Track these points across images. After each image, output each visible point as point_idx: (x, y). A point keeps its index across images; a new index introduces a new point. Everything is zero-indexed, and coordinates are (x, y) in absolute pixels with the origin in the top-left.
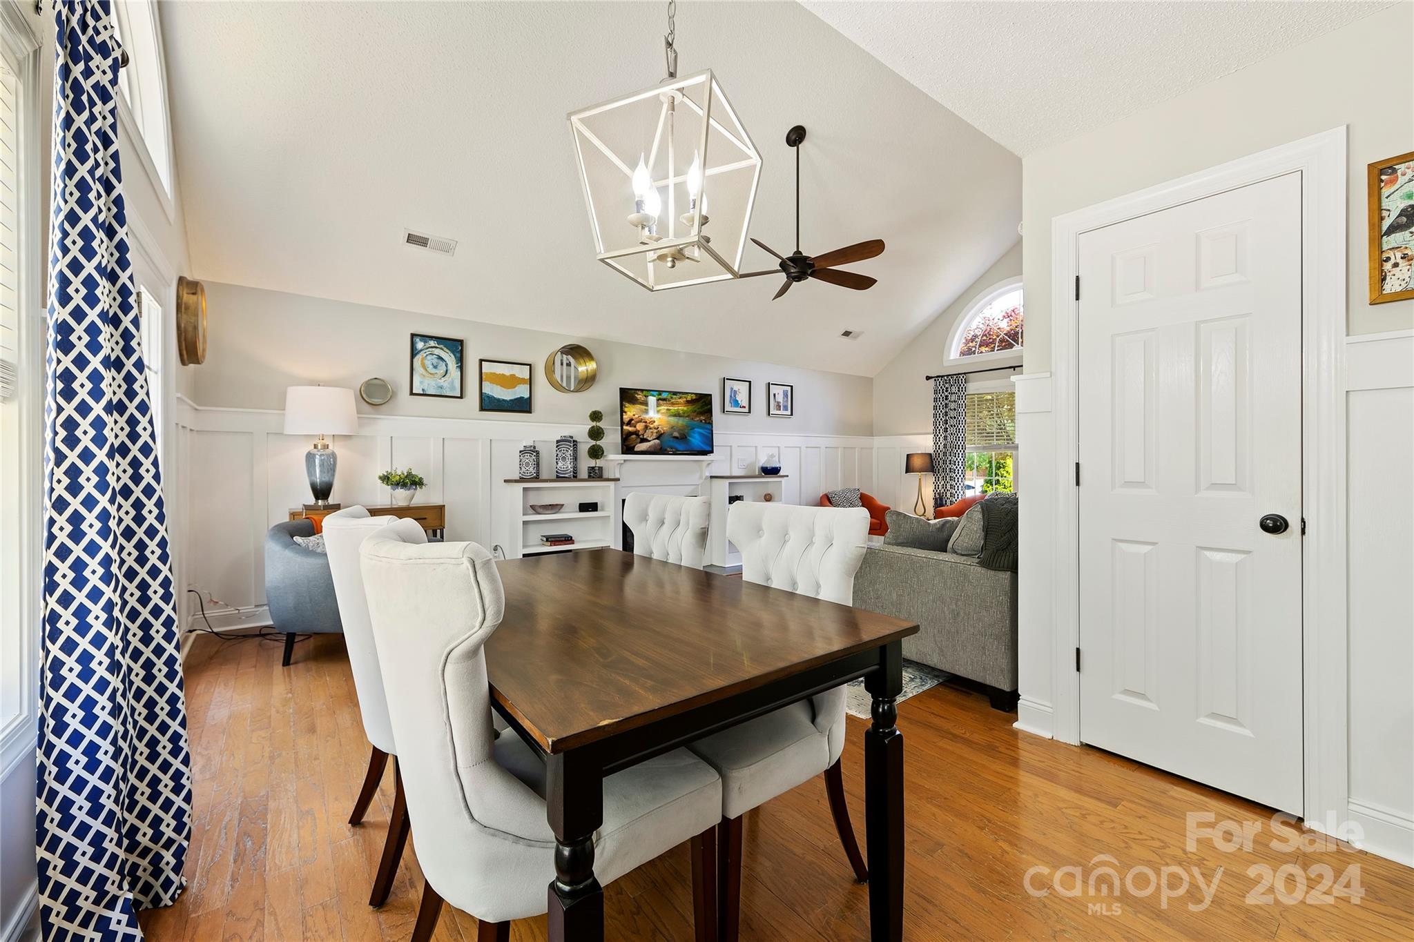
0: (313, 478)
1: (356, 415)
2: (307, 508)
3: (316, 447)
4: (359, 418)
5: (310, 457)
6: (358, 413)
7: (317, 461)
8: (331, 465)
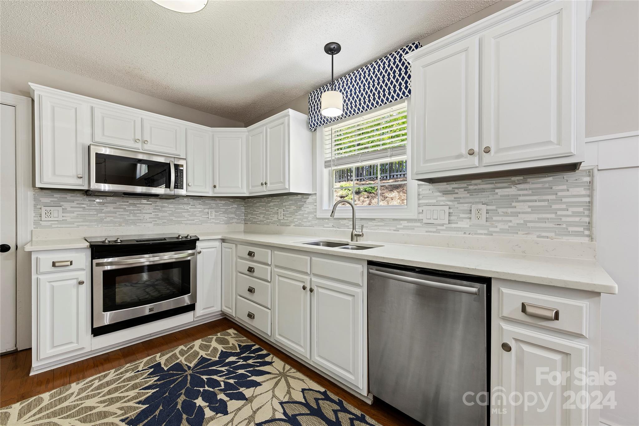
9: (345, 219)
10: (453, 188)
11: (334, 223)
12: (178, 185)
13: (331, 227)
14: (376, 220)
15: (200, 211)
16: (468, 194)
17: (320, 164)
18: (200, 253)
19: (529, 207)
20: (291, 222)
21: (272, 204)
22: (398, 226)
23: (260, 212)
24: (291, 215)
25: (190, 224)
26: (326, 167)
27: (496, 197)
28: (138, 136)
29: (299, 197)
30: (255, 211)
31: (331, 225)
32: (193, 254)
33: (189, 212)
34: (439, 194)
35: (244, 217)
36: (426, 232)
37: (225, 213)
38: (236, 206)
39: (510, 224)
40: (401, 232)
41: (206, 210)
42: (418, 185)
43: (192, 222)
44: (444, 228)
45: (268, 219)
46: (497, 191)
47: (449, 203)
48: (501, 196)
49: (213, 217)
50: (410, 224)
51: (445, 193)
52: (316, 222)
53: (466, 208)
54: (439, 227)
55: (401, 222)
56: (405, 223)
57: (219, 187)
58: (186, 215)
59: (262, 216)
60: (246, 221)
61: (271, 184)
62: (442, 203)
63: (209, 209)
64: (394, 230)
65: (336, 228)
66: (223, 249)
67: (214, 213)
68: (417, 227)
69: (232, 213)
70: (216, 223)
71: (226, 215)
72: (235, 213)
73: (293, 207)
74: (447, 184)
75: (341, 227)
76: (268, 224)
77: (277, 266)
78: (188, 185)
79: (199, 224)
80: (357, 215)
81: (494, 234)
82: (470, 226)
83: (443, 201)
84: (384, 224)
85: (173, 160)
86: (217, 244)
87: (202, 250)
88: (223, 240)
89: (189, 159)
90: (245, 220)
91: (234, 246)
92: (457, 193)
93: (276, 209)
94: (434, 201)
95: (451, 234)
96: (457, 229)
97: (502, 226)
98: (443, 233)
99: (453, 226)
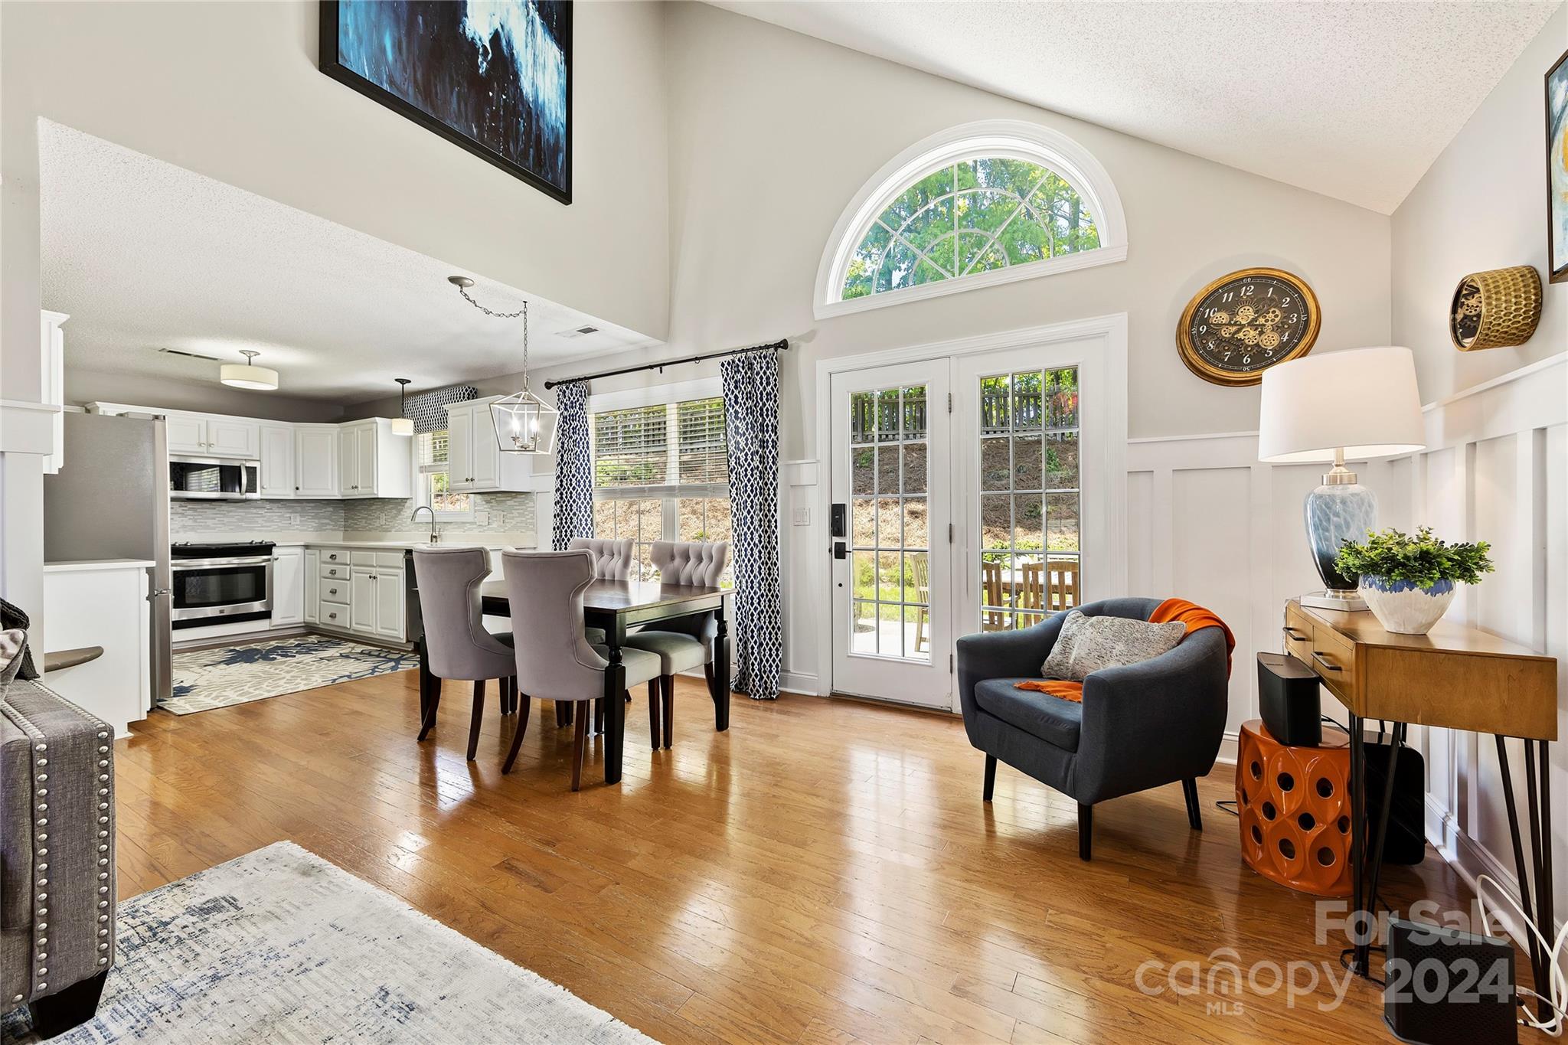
10: (489, 500)
11: (426, 527)
12: (252, 488)
13: (424, 532)
14: (453, 523)
15: (279, 516)
16: (497, 504)
17: (416, 469)
18: (276, 559)
19: (517, 513)
20: (394, 527)
21: (374, 507)
22: (465, 528)
23: (362, 517)
24: (392, 520)
25: (266, 531)
26: (422, 472)
27: (507, 506)
28: (203, 440)
29: (399, 501)
30: (356, 515)
31: (423, 529)
32: (269, 560)
33: (264, 517)
34: (484, 502)
35: (343, 523)
36: (479, 532)
37: (313, 518)
38: (331, 509)
39: (512, 524)
40: (466, 533)
41: (288, 515)
43: (269, 528)
44: (485, 526)
45: (370, 524)
46: (507, 502)
47: (488, 510)
48: (509, 505)
49: (298, 523)
51: (488, 502)
52: (413, 527)
53: (495, 513)
55: (467, 525)
57: (303, 488)
58: (260, 520)
59: (364, 521)
60: (346, 528)
61: (362, 488)
62: (485, 510)
63: (291, 513)
64: (462, 532)
66: (306, 556)
67: (298, 519)
68: (470, 527)
69: (325, 518)
70: (301, 530)
71: (317, 521)
72: (329, 518)
73: (394, 511)
74: (488, 496)
76: (370, 530)
77: (355, 565)
78: (262, 487)
79: (277, 531)
80: (437, 519)
81: (506, 531)
82: (497, 526)
83: (485, 507)
85: (244, 462)
86: (300, 551)
87: (280, 557)
88: (307, 547)
89: (264, 461)
90: (345, 526)
91: (318, 552)
92: (492, 503)
93: (378, 513)
94: (482, 508)
95: (490, 532)
96: (492, 529)
97: (509, 526)
98: (486, 532)
99: (490, 526)
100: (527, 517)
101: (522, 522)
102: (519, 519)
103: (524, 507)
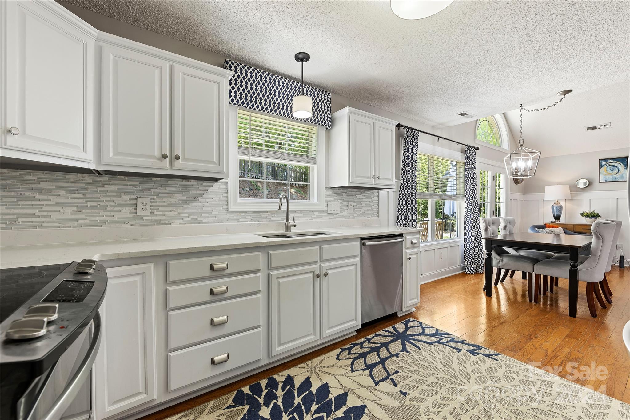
0: (554, 213)
1: (570, 193)
2: (552, 222)
3: (555, 203)
4: (571, 193)
5: (553, 207)
6: (570, 192)
7: (555, 208)
8: (560, 209)
9: (267, 212)
10: (341, 192)
11: (253, 216)
13: (250, 221)
14: (297, 212)
16: (347, 196)
19: (366, 204)
20: (174, 218)
22: (313, 216)
23: (56, 202)
24: (174, 208)
27: (356, 198)
34: (334, 195)
36: (329, 219)
39: (360, 212)
40: (315, 220)
42: (325, 187)
44: (337, 216)
46: (356, 195)
47: (339, 201)
48: (358, 198)
50: (320, 214)
51: (338, 194)
52: (227, 216)
53: (346, 204)
54: (335, 216)
55: (315, 213)
56: (317, 214)
62: (336, 201)
64: (310, 219)
65: (256, 222)
68: (325, 216)
73: (178, 197)
74: (339, 189)
75: (262, 220)
81: (356, 218)
82: (348, 214)
83: (337, 199)
84: (302, 215)
92: (342, 195)
94: (332, 199)
95: (341, 219)
96: (343, 216)
97: (358, 213)
98: (337, 219)
99: (341, 214)
100: (372, 207)
101: (368, 210)
102: (366, 209)
103: (370, 200)
